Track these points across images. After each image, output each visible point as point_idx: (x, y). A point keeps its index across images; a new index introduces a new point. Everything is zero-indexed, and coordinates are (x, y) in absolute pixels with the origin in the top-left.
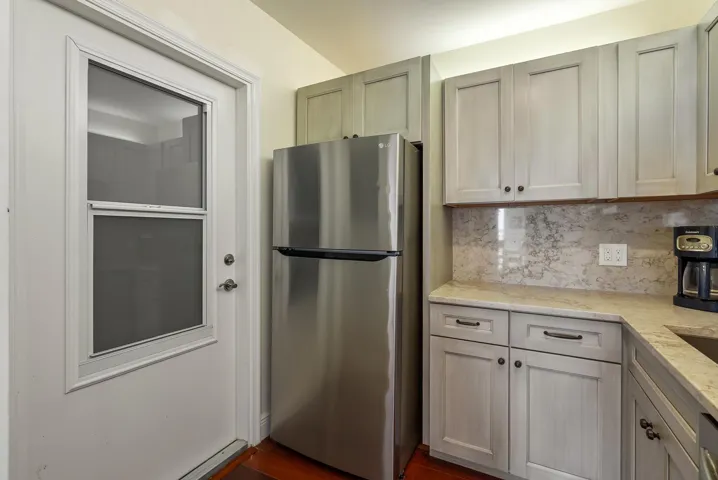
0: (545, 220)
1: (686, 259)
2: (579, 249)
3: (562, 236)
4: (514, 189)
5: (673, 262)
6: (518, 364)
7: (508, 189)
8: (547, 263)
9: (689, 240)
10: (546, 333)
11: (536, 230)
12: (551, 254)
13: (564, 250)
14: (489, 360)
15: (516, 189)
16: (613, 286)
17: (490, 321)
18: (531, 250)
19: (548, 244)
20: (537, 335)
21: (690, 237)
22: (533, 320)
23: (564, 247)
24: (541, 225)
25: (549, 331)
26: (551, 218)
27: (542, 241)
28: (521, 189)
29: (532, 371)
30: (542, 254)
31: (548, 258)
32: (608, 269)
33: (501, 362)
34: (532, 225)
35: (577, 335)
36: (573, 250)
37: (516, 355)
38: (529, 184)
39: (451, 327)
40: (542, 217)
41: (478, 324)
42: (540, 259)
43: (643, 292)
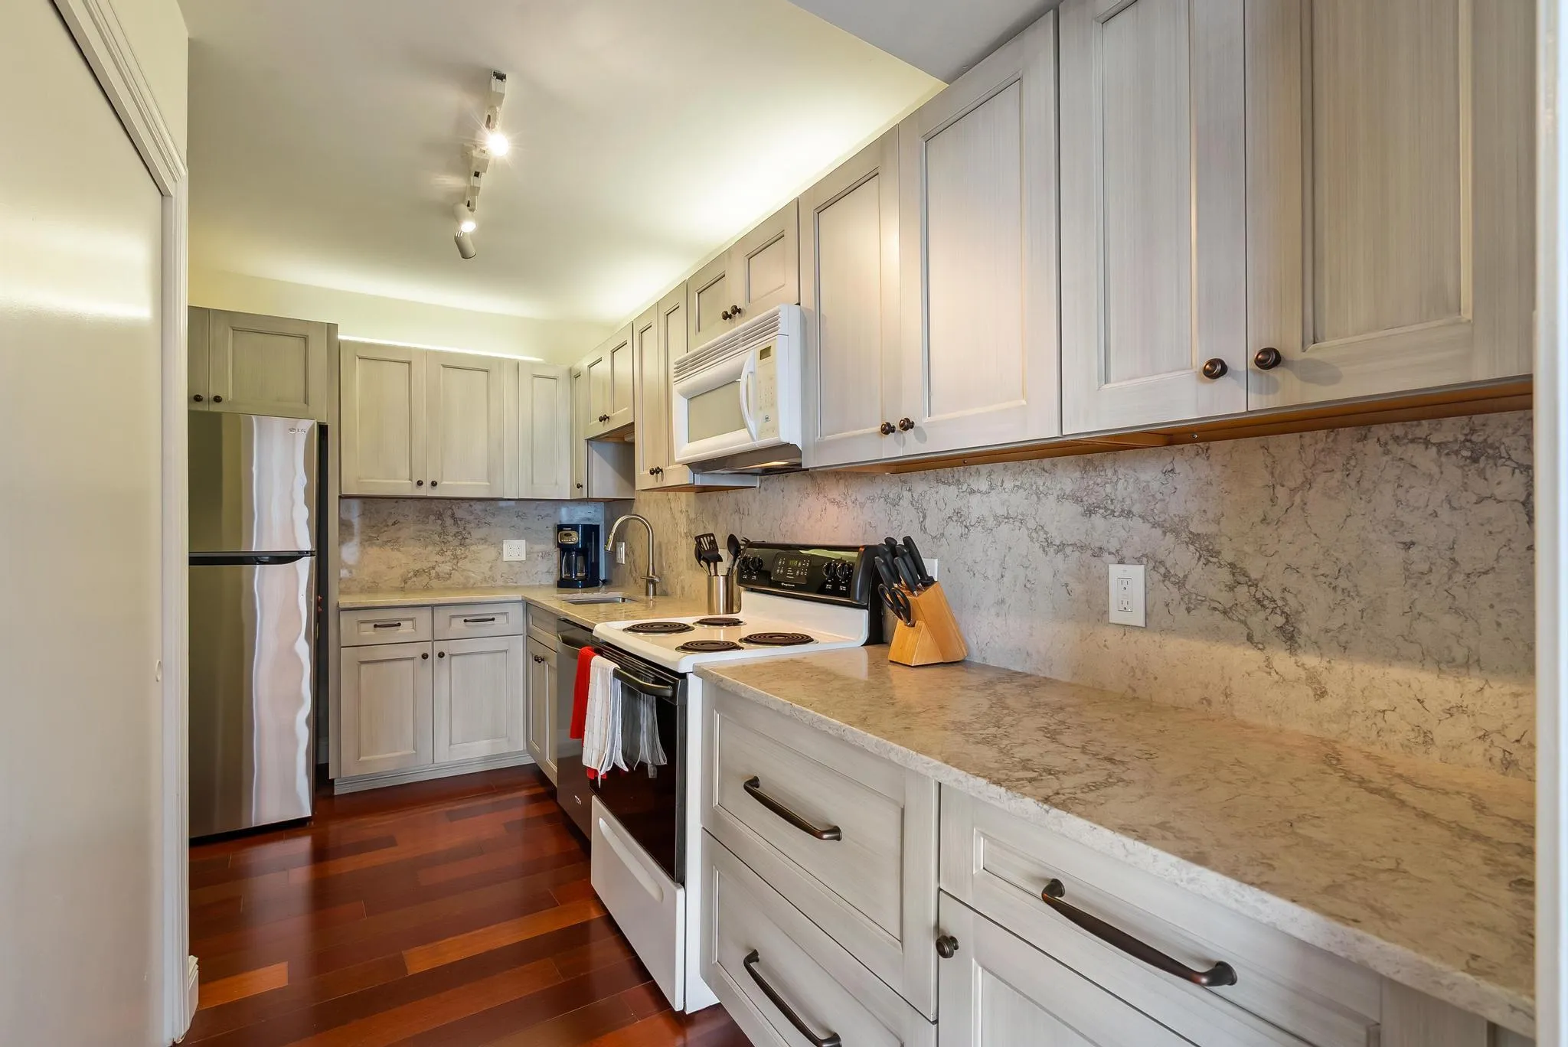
0: (453, 516)
1: (564, 549)
2: (486, 547)
3: (470, 533)
4: (427, 484)
5: (556, 554)
6: (441, 655)
7: (420, 483)
8: (455, 561)
9: (566, 535)
10: (465, 621)
11: (443, 526)
12: (459, 552)
13: (473, 548)
14: (413, 658)
15: (429, 483)
16: (515, 581)
17: (412, 619)
18: (438, 549)
19: (456, 542)
20: (458, 624)
21: (567, 532)
22: (454, 611)
23: (472, 544)
24: (449, 521)
25: (467, 618)
26: (459, 513)
27: (450, 538)
28: (434, 484)
29: (454, 658)
30: (449, 553)
31: (455, 557)
32: (510, 564)
33: (425, 656)
34: (439, 522)
35: (491, 617)
36: (481, 547)
37: (439, 647)
38: (442, 480)
39: (368, 633)
40: (449, 512)
41: (399, 625)
42: (448, 559)
43: (538, 584)
